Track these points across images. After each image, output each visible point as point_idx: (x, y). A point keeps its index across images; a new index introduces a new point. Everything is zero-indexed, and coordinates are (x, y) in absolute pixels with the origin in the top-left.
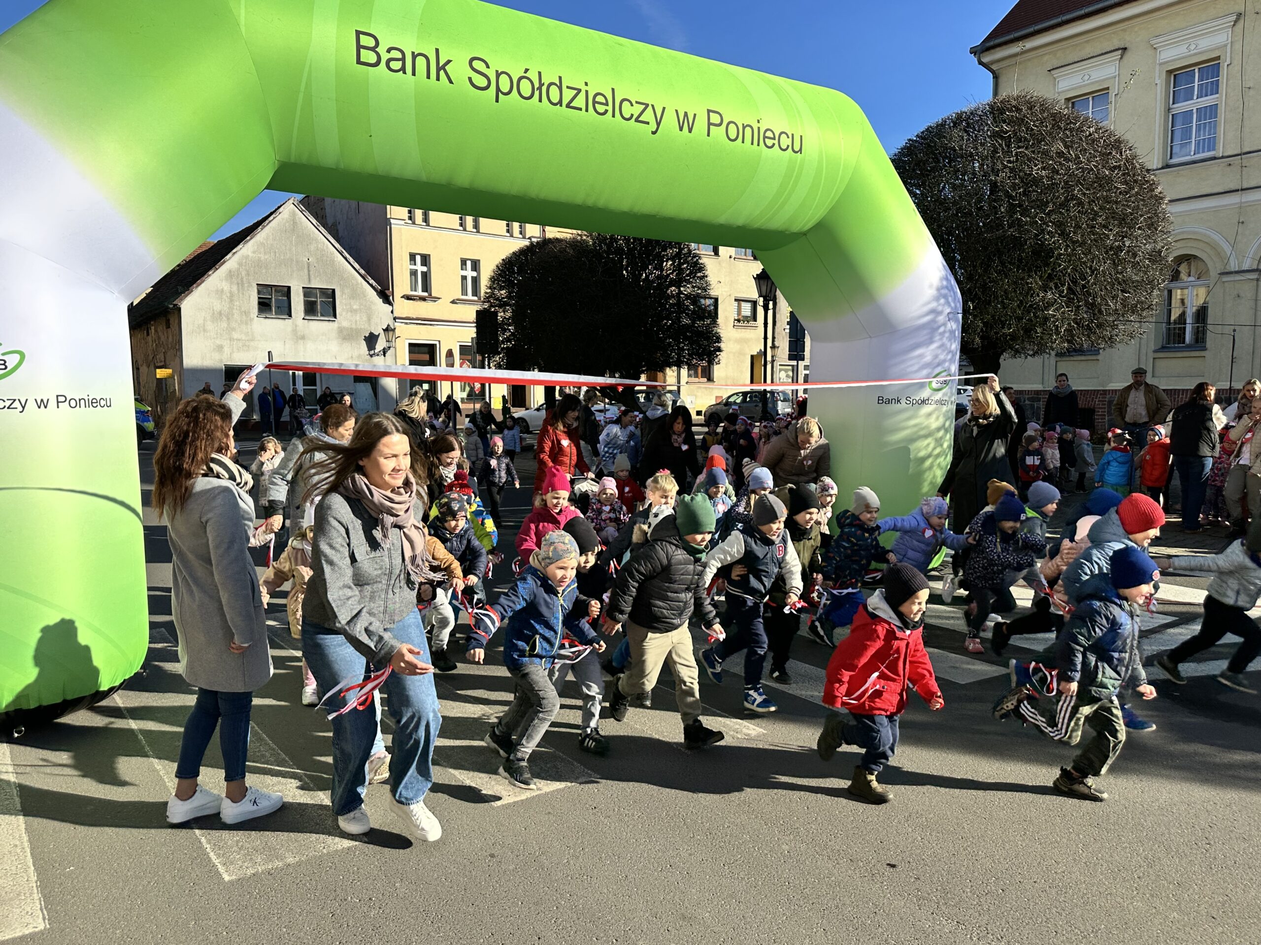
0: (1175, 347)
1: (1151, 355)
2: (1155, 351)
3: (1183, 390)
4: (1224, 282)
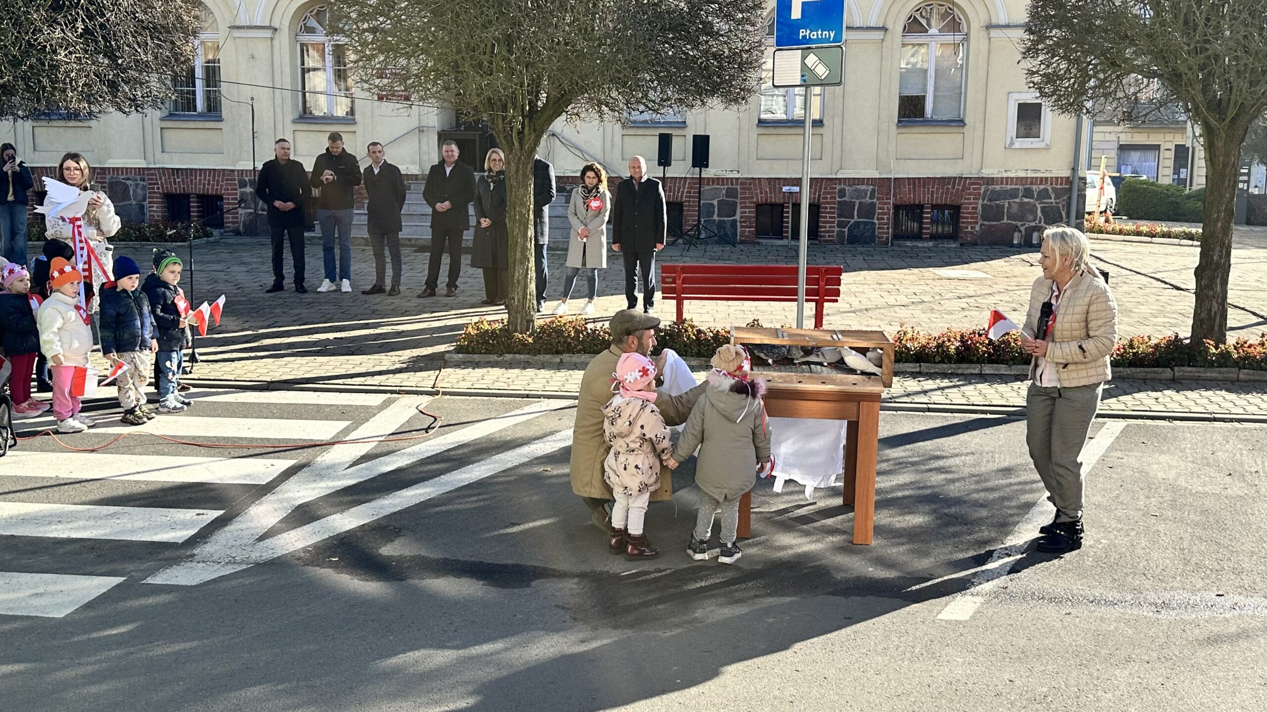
0: (184, 116)
1: (158, 124)
2: (162, 121)
3: (201, 170)
4: (235, 38)
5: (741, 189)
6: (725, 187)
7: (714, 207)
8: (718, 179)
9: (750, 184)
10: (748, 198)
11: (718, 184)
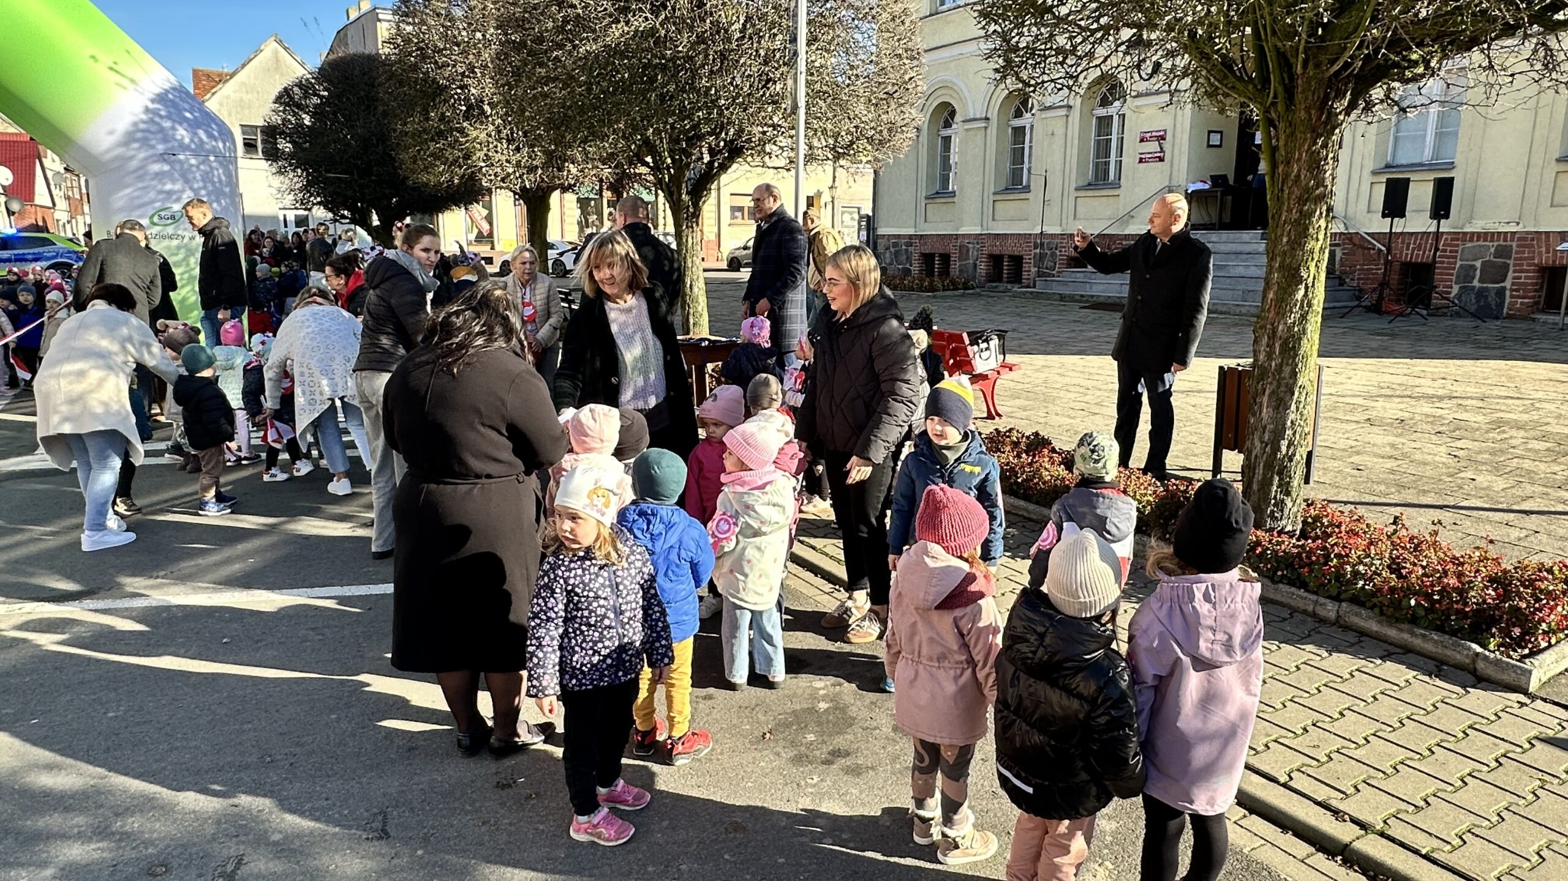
1: (992, 197)
2: (995, 194)
3: (1011, 235)
5: (1518, 246)
6: (1496, 244)
7: (1475, 270)
8: (1486, 234)
9: (1532, 239)
10: (1526, 259)
11: (1485, 240)
